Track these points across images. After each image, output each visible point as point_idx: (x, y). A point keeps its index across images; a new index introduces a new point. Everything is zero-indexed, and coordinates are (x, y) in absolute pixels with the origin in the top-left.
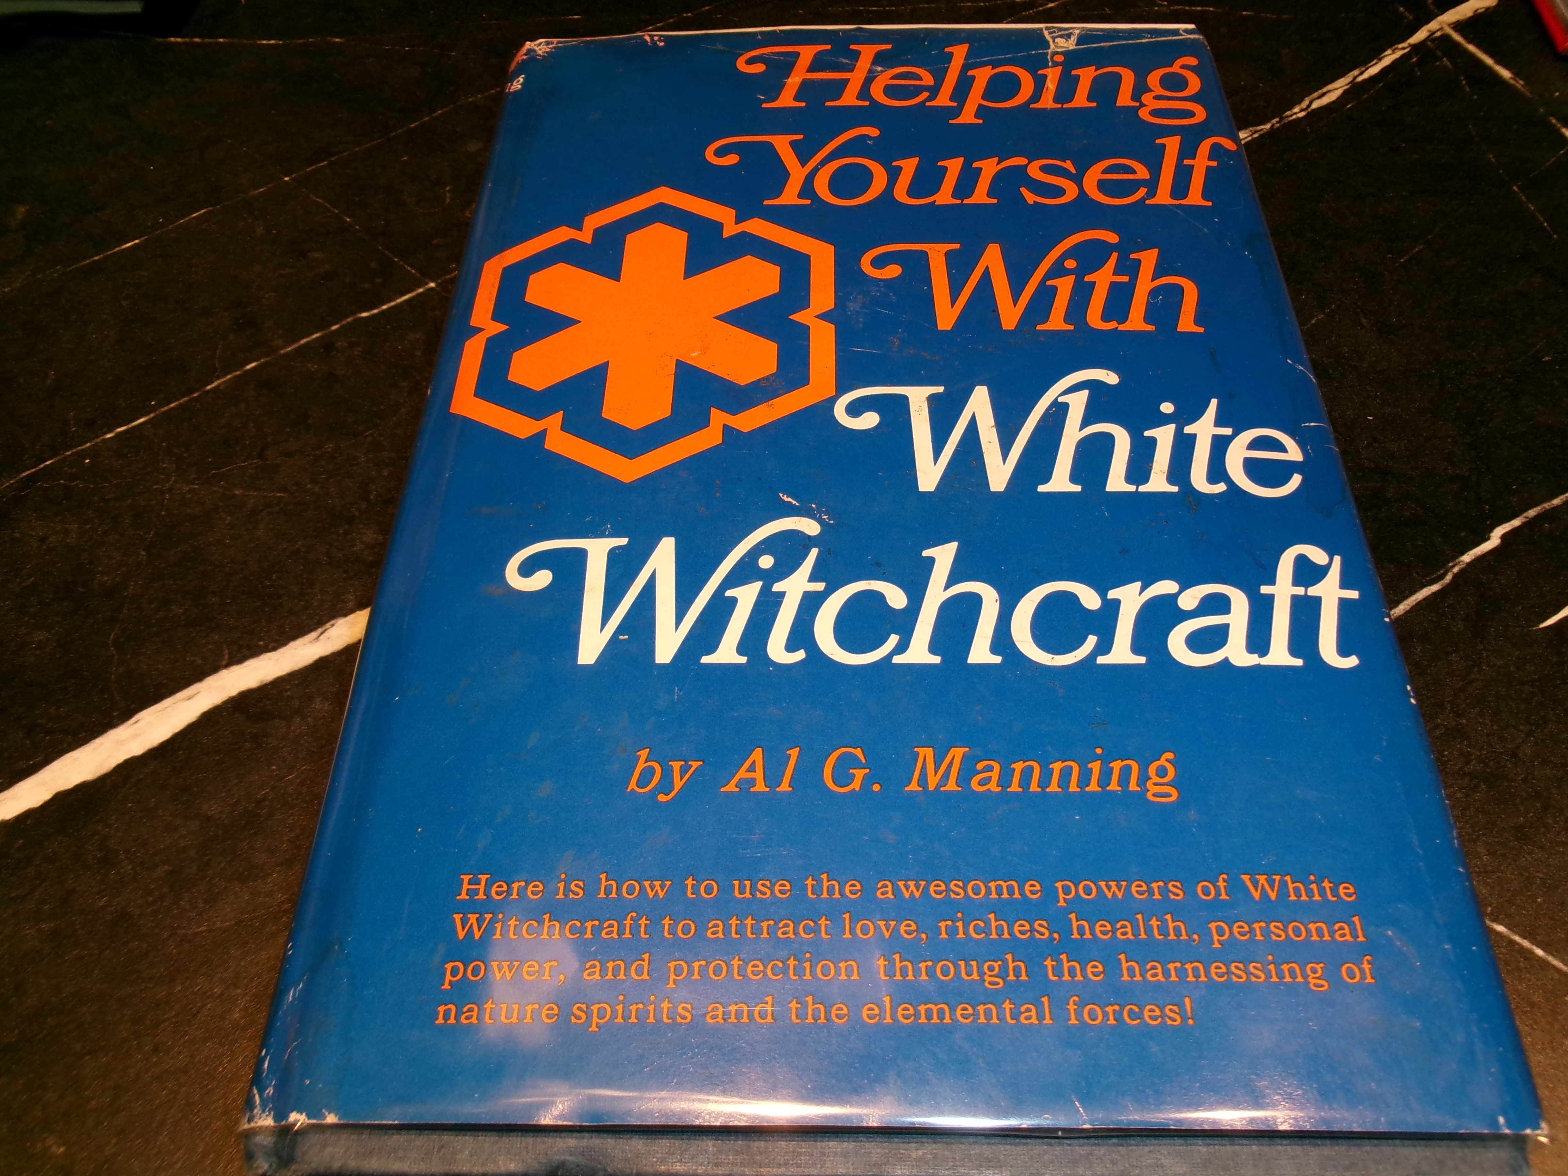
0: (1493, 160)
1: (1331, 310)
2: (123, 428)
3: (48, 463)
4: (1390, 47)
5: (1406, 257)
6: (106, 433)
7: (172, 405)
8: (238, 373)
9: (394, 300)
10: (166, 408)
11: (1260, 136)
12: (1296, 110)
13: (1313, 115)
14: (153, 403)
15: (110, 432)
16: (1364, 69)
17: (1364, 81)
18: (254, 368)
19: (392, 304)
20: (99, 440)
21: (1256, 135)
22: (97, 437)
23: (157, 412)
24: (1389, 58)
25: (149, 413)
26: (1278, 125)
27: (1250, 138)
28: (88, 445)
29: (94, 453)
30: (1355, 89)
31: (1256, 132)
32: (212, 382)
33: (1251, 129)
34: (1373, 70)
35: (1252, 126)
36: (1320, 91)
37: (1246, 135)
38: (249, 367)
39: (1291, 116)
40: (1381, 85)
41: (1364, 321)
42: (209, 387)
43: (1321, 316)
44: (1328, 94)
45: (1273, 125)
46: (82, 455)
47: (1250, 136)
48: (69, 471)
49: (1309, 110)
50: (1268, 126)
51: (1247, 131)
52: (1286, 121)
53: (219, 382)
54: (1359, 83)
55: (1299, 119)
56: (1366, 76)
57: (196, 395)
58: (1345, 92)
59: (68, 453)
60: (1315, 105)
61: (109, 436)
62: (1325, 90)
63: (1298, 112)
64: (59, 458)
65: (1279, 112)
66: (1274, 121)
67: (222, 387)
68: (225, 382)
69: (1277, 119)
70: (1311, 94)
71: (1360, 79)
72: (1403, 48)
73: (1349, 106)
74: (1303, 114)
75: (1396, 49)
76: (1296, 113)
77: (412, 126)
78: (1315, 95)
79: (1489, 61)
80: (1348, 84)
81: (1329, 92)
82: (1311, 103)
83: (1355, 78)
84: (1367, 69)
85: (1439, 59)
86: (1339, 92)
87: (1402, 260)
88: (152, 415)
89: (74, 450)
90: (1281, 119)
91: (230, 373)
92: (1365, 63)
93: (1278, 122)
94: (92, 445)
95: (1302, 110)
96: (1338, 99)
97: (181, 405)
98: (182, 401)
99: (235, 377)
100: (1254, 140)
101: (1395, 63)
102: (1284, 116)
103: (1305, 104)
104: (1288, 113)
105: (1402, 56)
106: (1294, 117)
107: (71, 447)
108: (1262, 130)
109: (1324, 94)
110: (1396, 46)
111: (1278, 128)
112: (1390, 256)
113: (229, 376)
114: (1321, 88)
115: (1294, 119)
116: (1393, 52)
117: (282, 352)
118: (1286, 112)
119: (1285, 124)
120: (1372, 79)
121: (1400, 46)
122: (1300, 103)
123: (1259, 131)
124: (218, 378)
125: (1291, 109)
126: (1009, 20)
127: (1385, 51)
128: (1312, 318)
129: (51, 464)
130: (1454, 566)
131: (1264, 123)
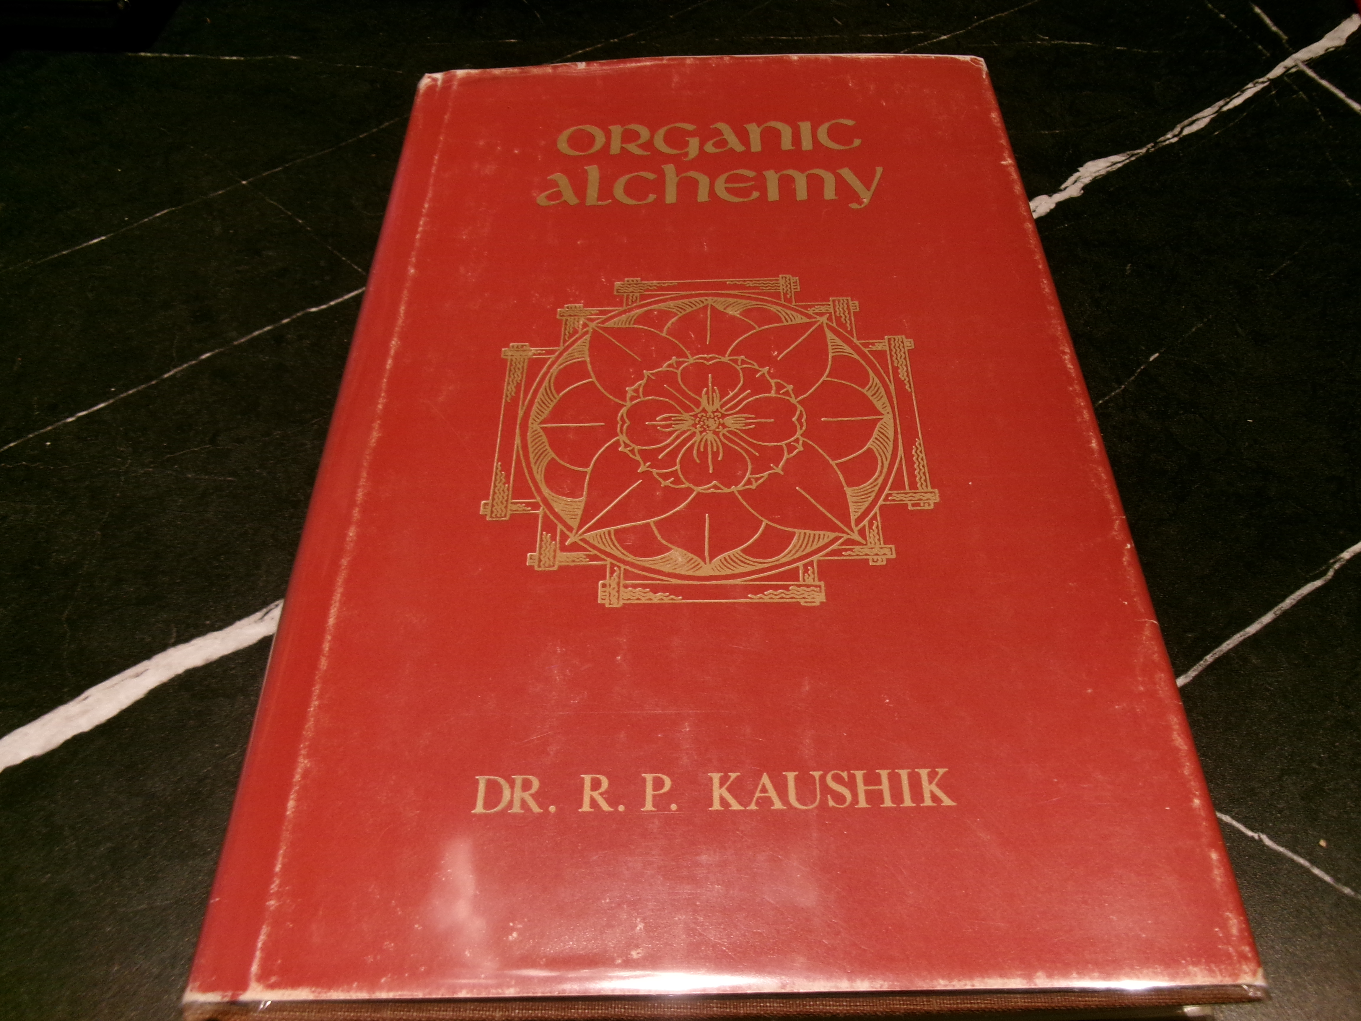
0: (1350, 184)
1: (1209, 320)
2: (84, 413)
3: (12, 445)
4: (1251, 81)
5: (1276, 272)
6: (68, 417)
7: (131, 392)
8: (194, 362)
9: (341, 296)
10: (125, 395)
11: (1137, 159)
12: (1169, 136)
13: (1185, 140)
14: (113, 389)
15: (71, 415)
16: (1228, 100)
17: (1229, 110)
18: (208, 358)
19: (340, 300)
20: (60, 424)
21: (1133, 159)
22: (58, 421)
23: (117, 398)
24: (1251, 91)
25: (108, 399)
26: (1153, 149)
27: (1128, 161)
28: (50, 428)
29: (55, 436)
30: (1220, 118)
31: (1133, 155)
32: (169, 371)
33: (1128, 153)
34: (1238, 101)
35: (1129, 150)
36: (1190, 119)
37: (1124, 158)
38: (204, 357)
39: (1165, 141)
40: (1245, 114)
41: (1240, 330)
42: (166, 376)
43: (1200, 325)
44: (1197, 122)
45: (1148, 150)
46: (46, 437)
47: (1128, 159)
48: (32, 452)
49: (1181, 136)
50: (1143, 151)
51: (1126, 154)
52: (1160, 146)
53: (176, 370)
54: (1224, 112)
55: (1172, 144)
56: (1230, 106)
57: (154, 382)
58: (1212, 120)
59: (31, 436)
60: (1186, 131)
61: (70, 420)
62: (1194, 118)
63: (1170, 138)
64: (22, 440)
65: (1153, 138)
66: (1149, 146)
67: (178, 376)
68: (182, 371)
69: (1152, 144)
70: (1182, 121)
71: (1225, 109)
72: (1264, 82)
73: (1216, 133)
74: (1175, 140)
75: (1257, 83)
76: (1169, 139)
77: (361, 136)
78: (1186, 122)
79: (1341, 95)
80: (1214, 113)
81: (1197, 120)
82: (1182, 129)
83: (1221, 107)
84: (1231, 100)
85: (1296, 92)
86: (1207, 120)
87: (1272, 274)
88: (111, 401)
89: (36, 433)
90: (1156, 143)
91: (186, 362)
92: (1229, 94)
93: (1152, 147)
94: (53, 429)
95: (1174, 136)
96: (1206, 126)
97: (138, 391)
98: (140, 388)
99: (191, 366)
100: (1131, 162)
101: (1256, 95)
102: (1158, 141)
103: (1176, 131)
104: (1162, 139)
105: (1263, 89)
106: (1167, 142)
107: (34, 430)
108: (1138, 153)
109: (1193, 122)
110: (1257, 80)
111: (1153, 152)
112: (1261, 270)
113: (185, 366)
114: (1191, 116)
115: (1168, 144)
116: (1255, 86)
117: (235, 343)
118: (1160, 137)
119: (1159, 148)
120: (1236, 108)
121: (1261, 80)
122: (1172, 129)
123: (1136, 154)
124: (175, 367)
125: (1164, 135)
126: (906, 50)
127: (1247, 84)
128: (1192, 327)
129: (15, 446)
130: (1335, 563)
131: (1140, 147)
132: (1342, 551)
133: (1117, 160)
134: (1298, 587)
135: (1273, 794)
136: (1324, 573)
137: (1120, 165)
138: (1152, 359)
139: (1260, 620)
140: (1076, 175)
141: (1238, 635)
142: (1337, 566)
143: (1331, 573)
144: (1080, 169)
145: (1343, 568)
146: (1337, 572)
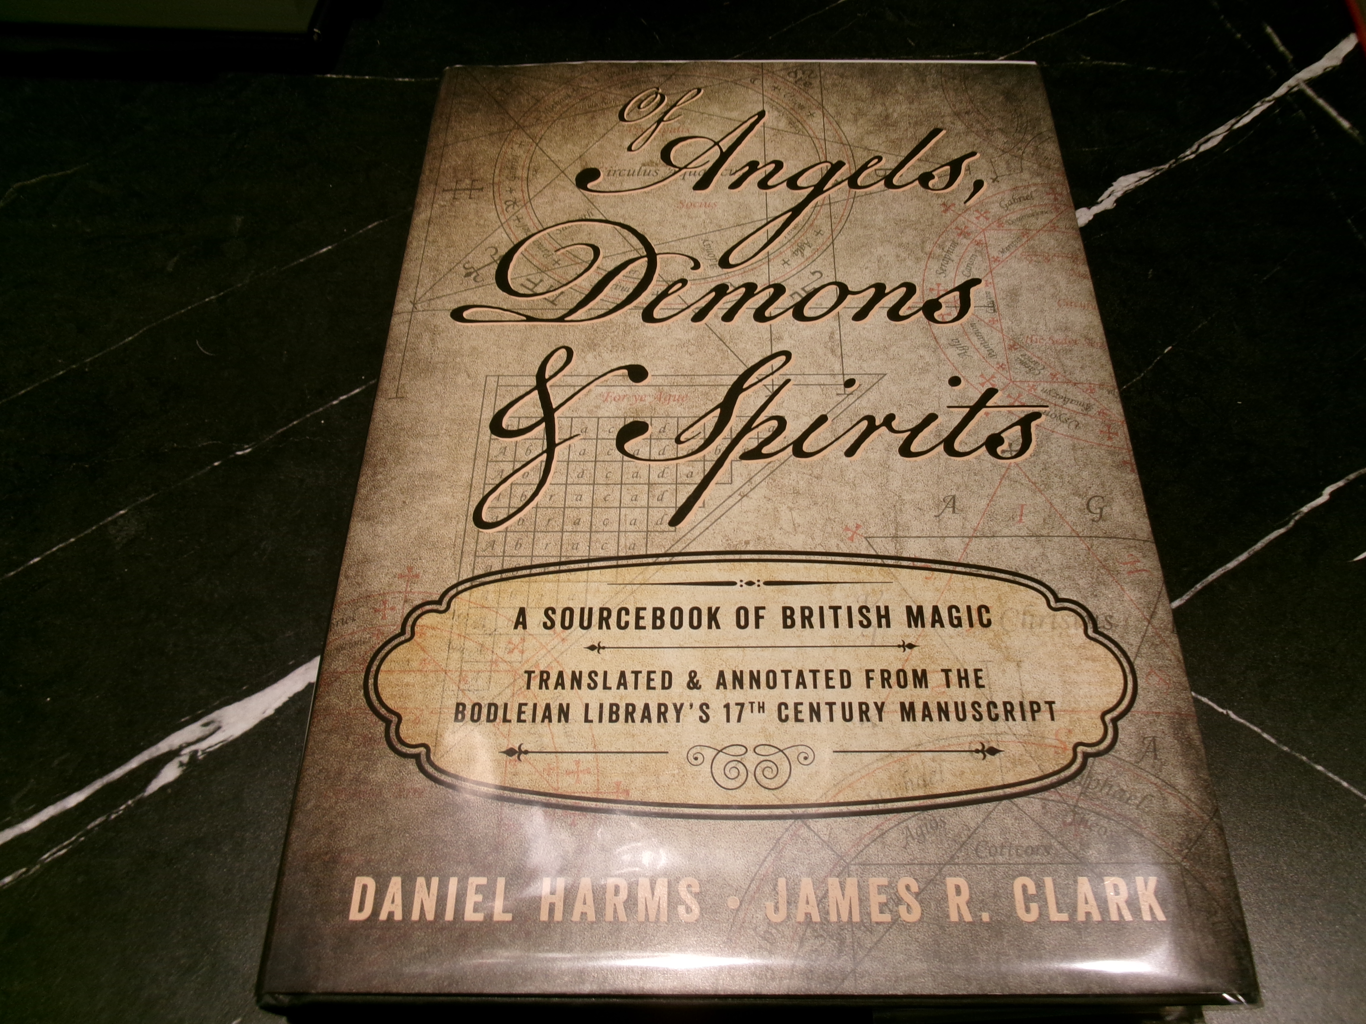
0: (1334, 197)
1: (1212, 318)
2: (345, 397)
4: (1259, 100)
5: (1268, 276)
11: (1160, 175)
12: (1188, 153)
13: (1201, 157)
14: (363, 378)
15: (335, 399)
16: (1238, 118)
17: (1239, 128)
20: (329, 405)
21: (1158, 174)
22: (326, 403)
24: (1258, 110)
26: (1174, 166)
27: (1152, 176)
28: (321, 409)
29: (327, 416)
30: (1232, 135)
31: (1157, 171)
33: (1154, 168)
34: (1246, 120)
35: (1155, 166)
36: (1206, 137)
37: (1150, 174)
39: (1185, 157)
40: (1251, 132)
41: (1236, 327)
43: (1205, 323)
44: (1212, 140)
45: (1170, 165)
46: (318, 417)
47: (1153, 174)
48: (312, 429)
49: (1197, 153)
50: (1167, 166)
51: (1152, 169)
52: (1181, 162)
54: (1235, 130)
55: (1189, 160)
56: (1240, 124)
58: (1224, 138)
59: (308, 416)
60: (1202, 149)
61: (334, 403)
62: (1209, 135)
63: (1189, 155)
64: (302, 419)
65: (1175, 154)
66: (1172, 162)
69: (1173, 161)
70: (1199, 139)
71: (1236, 126)
72: (1269, 101)
73: (1227, 150)
74: (1192, 156)
75: (1264, 101)
76: (1188, 156)
78: (1202, 140)
79: (1333, 113)
80: (1228, 130)
81: (1212, 137)
82: (1199, 146)
83: (1232, 126)
84: (1241, 118)
85: (1296, 111)
86: (1219, 138)
87: (1264, 279)
89: (312, 414)
90: (1177, 160)
92: (1239, 113)
93: (1174, 163)
94: (325, 410)
95: (1192, 153)
96: (1219, 144)
102: (1179, 157)
103: (1194, 148)
104: (1182, 155)
105: (1269, 108)
106: (1186, 159)
107: (309, 411)
108: (1163, 168)
109: (1209, 140)
110: (1264, 99)
111: (1174, 168)
112: (1256, 275)
114: (1207, 134)
116: (1261, 105)
119: (1180, 164)
120: (1245, 127)
121: (1268, 99)
122: (1191, 146)
123: (1160, 170)
125: (1184, 151)
127: (1256, 103)
128: (1199, 324)
130: (1296, 515)
131: (1164, 163)
132: (1302, 506)
133: (1145, 175)
134: (1267, 533)
135: (1238, 683)
136: (1287, 523)
137: (1146, 180)
138: (1166, 351)
139: (1237, 559)
140: (1111, 189)
141: (1220, 569)
142: (1297, 518)
143: (1292, 523)
144: (1114, 183)
145: (1301, 519)
146: (1297, 522)
